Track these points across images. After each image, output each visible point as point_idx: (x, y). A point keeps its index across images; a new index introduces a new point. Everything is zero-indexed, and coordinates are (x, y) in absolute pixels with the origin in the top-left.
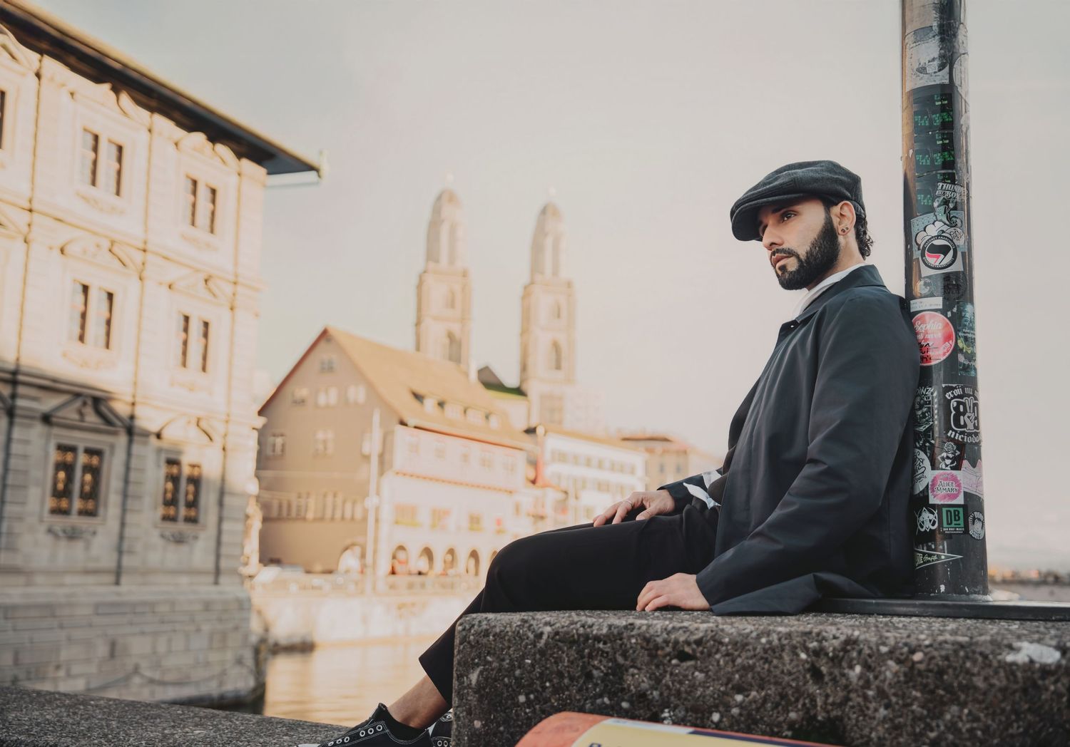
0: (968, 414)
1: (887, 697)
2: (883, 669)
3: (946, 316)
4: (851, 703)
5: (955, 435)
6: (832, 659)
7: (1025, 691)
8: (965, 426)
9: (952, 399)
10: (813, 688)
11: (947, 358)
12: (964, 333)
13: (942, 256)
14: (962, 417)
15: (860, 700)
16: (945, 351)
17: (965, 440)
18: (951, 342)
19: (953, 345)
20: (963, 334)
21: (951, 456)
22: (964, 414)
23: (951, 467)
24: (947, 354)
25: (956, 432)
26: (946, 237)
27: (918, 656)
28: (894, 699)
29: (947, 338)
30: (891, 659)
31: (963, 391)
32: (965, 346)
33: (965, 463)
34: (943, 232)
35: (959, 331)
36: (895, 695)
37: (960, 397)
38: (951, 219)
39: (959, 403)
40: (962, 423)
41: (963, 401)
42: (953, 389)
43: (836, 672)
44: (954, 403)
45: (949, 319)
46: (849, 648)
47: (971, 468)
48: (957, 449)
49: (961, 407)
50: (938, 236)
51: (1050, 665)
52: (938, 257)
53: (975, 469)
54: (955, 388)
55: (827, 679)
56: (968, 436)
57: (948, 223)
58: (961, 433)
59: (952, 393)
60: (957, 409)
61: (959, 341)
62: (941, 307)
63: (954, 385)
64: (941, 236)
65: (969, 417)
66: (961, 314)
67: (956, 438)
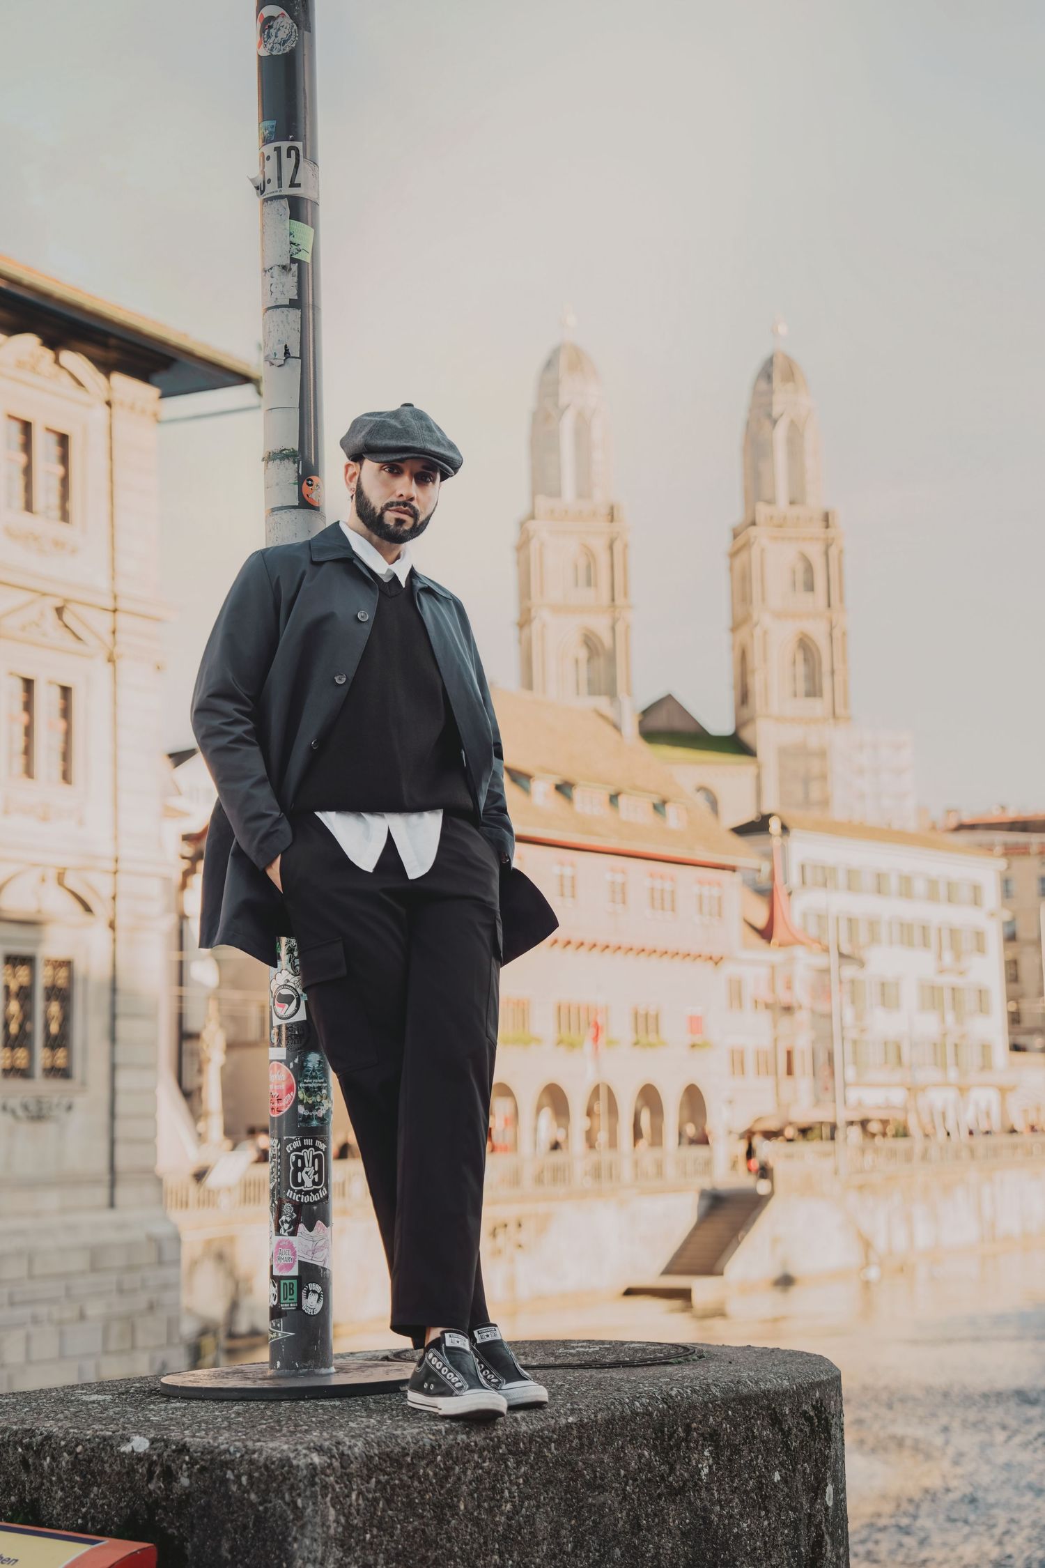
0: (306, 1169)
1: (62, 1482)
2: (61, 1459)
3: (289, 1067)
4: (44, 1488)
5: (293, 1195)
6: (35, 1452)
7: (128, 1473)
8: (303, 1183)
9: (292, 1152)
10: (24, 1477)
11: (288, 1110)
12: (305, 1083)
13: (287, 1006)
14: (299, 1173)
15: (48, 1484)
16: (287, 1103)
17: (302, 1201)
18: (292, 1093)
19: (294, 1097)
20: (304, 1085)
21: (289, 1219)
22: (301, 1169)
23: (288, 1232)
24: (289, 1106)
25: (293, 1190)
26: (290, 986)
27: (79, 1449)
28: (66, 1483)
29: (290, 1089)
30: (65, 1451)
31: (302, 1142)
32: (305, 1097)
33: (302, 1227)
34: (288, 981)
35: (300, 1082)
36: (66, 1479)
37: (299, 1149)
38: (295, 967)
39: (298, 1157)
40: (300, 1181)
41: (301, 1154)
42: (292, 1141)
43: (37, 1461)
44: (293, 1158)
45: (291, 1070)
46: (45, 1443)
47: (308, 1232)
48: (294, 1211)
49: (300, 1161)
50: (284, 985)
51: (140, 1454)
52: (283, 1007)
53: (312, 1233)
54: (295, 1140)
55: (32, 1468)
56: (305, 1195)
57: (292, 972)
58: (299, 1192)
59: (292, 1146)
60: (295, 1164)
61: (299, 1092)
62: (284, 1058)
63: (293, 1138)
64: (286, 985)
65: (307, 1173)
66: (303, 1064)
67: (294, 1198)
